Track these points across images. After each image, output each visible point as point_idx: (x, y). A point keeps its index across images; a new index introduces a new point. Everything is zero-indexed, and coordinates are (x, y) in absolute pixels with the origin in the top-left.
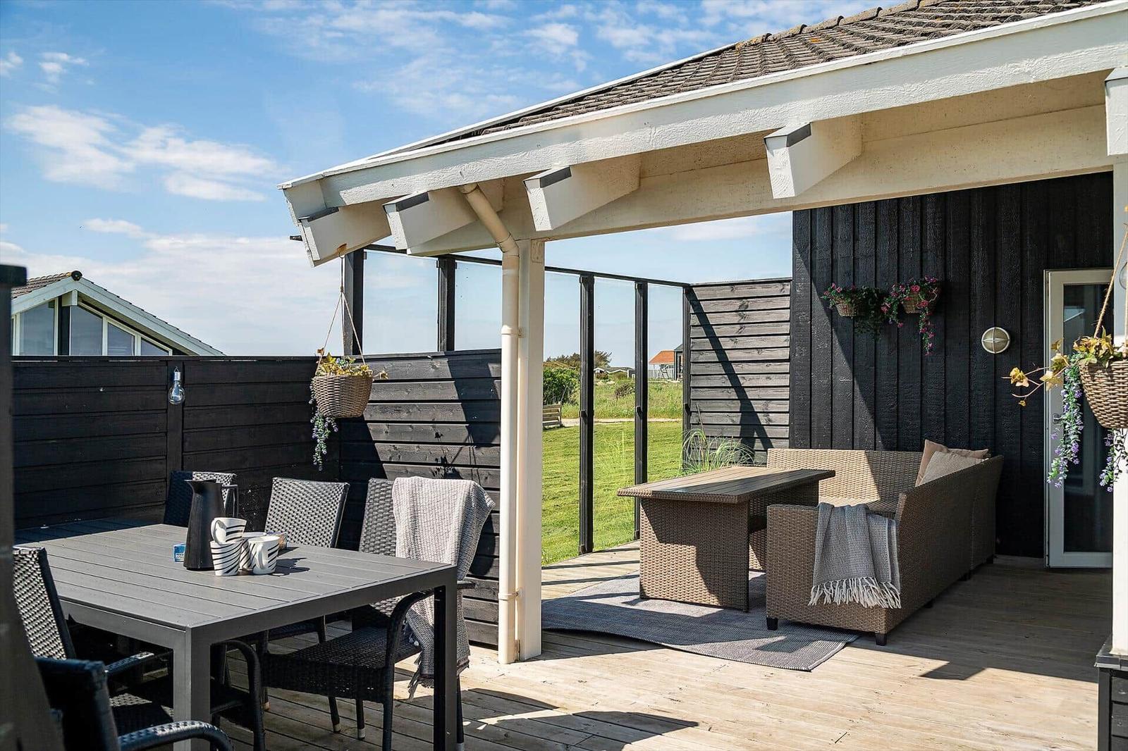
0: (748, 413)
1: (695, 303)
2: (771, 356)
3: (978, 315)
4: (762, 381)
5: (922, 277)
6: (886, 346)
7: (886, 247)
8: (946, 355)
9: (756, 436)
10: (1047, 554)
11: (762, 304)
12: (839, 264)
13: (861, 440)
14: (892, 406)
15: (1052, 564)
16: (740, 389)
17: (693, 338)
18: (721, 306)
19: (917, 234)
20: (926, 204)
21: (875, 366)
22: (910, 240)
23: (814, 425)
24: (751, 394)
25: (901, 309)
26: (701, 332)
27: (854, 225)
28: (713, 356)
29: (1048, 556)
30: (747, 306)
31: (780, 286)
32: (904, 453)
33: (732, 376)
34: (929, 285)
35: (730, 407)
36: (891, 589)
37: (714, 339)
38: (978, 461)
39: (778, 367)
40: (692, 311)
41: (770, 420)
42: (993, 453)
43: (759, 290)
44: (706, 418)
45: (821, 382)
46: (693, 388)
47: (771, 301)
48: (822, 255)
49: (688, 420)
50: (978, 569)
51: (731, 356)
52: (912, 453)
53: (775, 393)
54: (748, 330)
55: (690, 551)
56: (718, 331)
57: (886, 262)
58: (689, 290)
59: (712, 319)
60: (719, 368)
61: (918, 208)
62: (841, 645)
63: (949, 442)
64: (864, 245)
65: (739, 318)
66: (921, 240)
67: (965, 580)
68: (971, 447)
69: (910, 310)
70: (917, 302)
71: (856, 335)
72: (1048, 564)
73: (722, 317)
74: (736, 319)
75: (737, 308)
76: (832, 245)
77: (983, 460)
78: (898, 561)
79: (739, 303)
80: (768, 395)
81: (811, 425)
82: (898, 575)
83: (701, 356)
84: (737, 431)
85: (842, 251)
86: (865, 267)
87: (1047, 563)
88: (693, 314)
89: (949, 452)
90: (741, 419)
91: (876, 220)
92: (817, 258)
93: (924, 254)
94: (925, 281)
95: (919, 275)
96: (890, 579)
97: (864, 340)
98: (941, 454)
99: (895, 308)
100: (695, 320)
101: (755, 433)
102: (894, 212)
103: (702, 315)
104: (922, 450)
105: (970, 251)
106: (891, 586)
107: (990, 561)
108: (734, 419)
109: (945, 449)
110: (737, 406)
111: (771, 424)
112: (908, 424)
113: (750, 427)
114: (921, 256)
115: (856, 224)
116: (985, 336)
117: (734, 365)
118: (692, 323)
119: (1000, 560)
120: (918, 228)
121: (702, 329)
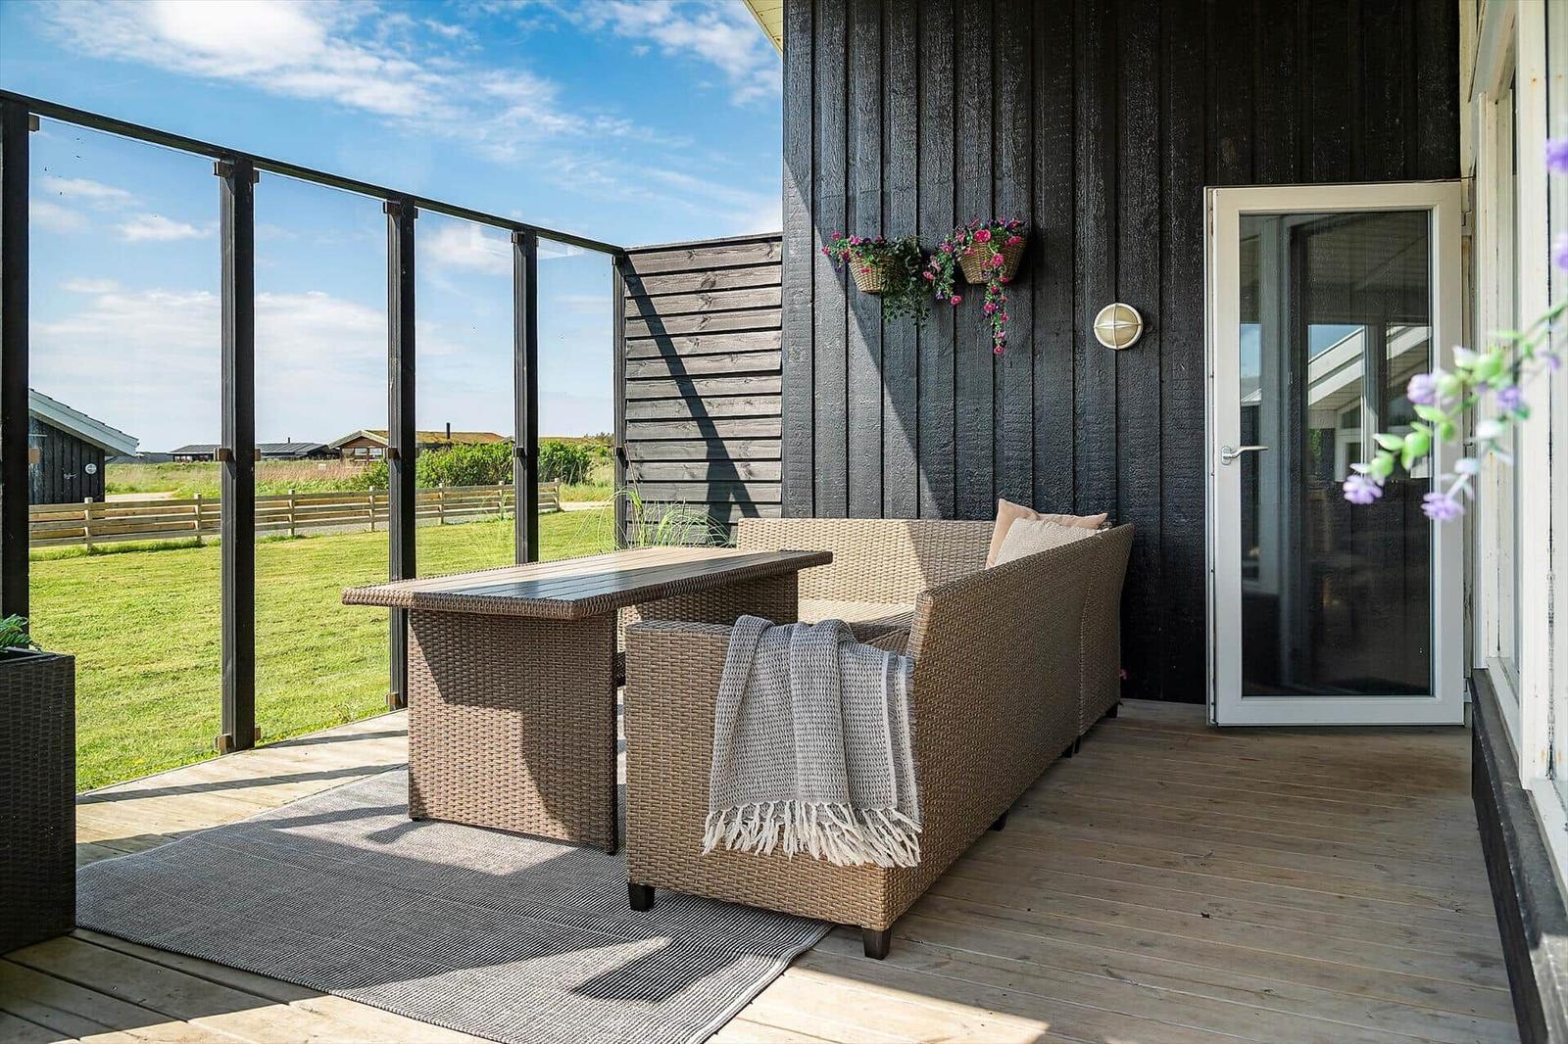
0: (719, 460)
1: (633, 279)
2: (751, 365)
3: (1088, 285)
4: (740, 407)
5: (994, 218)
6: (935, 341)
7: (936, 170)
8: (1034, 355)
9: (732, 499)
10: (1212, 700)
11: (736, 278)
12: (859, 203)
13: (896, 503)
14: (945, 445)
15: (1222, 720)
16: (705, 422)
17: (630, 339)
18: (672, 284)
19: (986, 148)
20: (1001, 96)
21: (918, 376)
22: (974, 158)
23: (819, 479)
24: (722, 429)
25: (959, 275)
26: (642, 327)
27: (882, 137)
28: (662, 368)
29: (1215, 704)
30: (714, 283)
31: (765, 248)
32: (964, 523)
33: (693, 400)
34: (1007, 229)
35: (688, 453)
36: (898, 823)
37: (664, 340)
38: (1091, 533)
39: (764, 383)
40: (628, 294)
41: (751, 473)
42: (1116, 519)
43: (733, 256)
44: (651, 471)
45: (829, 407)
46: (631, 421)
47: (751, 274)
48: (831, 187)
49: (624, 475)
50: (1091, 733)
51: (691, 366)
52: (978, 524)
53: (759, 427)
54: (716, 322)
55: (510, 723)
56: (670, 326)
57: (937, 198)
58: (622, 258)
59: (660, 306)
60: (672, 388)
61: (989, 104)
62: (778, 965)
63: (1040, 505)
64: (900, 171)
65: (701, 302)
66: (993, 160)
67: (1069, 756)
68: (1075, 509)
69: (973, 276)
70: (985, 263)
71: (886, 321)
72: (1214, 720)
73: (674, 303)
74: (696, 303)
75: (698, 287)
76: (847, 172)
77: (1099, 531)
78: (913, 755)
79: (701, 278)
80: (747, 432)
81: (814, 478)
82: (913, 790)
83: (642, 369)
84: (702, 492)
85: (864, 183)
86: (901, 209)
87: (1212, 717)
88: (629, 298)
89: (1039, 519)
90: (709, 474)
91: (918, 127)
92: (823, 195)
93: (998, 182)
94: (998, 225)
95: (989, 215)
96: (895, 800)
97: (900, 329)
98: (1025, 523)
99: (949, 272)
100: (632, 309)
101: (731, 495)
102: (948, 112)
103: (643, 299)
104: (994, 518)
105: (1074, 175)
106: (898, 815)
107: (1112, 713)
108: (695, 472)
109: (1032, 513)
110: (701, 450)
111: (752, 479)
112: (971, 474)
113: (723, 485)
114: (993, 186)
115: (886, 136)
116: (1099, 321)
117: (695, 382)
118: (628, 314)
119: (1129, 709)
120: (987, 139)
121: (643, 324)
